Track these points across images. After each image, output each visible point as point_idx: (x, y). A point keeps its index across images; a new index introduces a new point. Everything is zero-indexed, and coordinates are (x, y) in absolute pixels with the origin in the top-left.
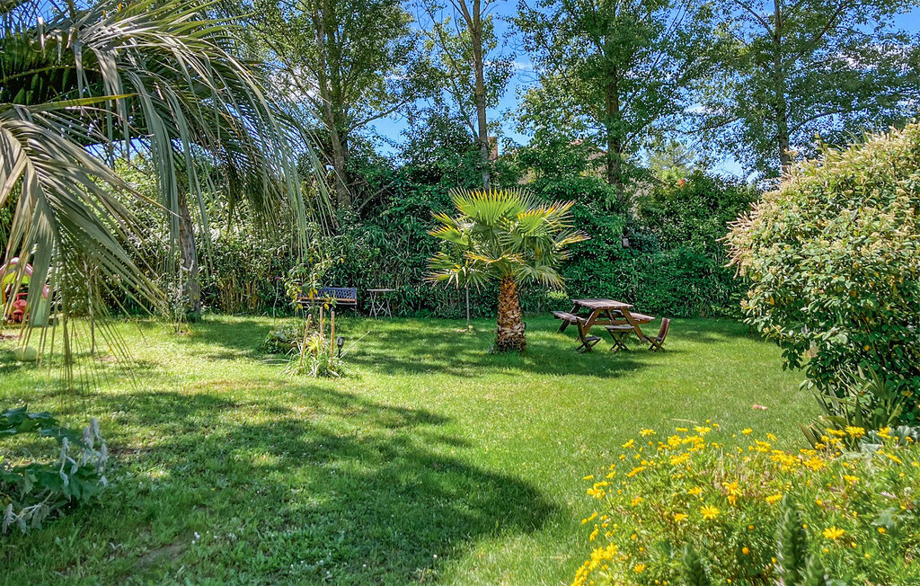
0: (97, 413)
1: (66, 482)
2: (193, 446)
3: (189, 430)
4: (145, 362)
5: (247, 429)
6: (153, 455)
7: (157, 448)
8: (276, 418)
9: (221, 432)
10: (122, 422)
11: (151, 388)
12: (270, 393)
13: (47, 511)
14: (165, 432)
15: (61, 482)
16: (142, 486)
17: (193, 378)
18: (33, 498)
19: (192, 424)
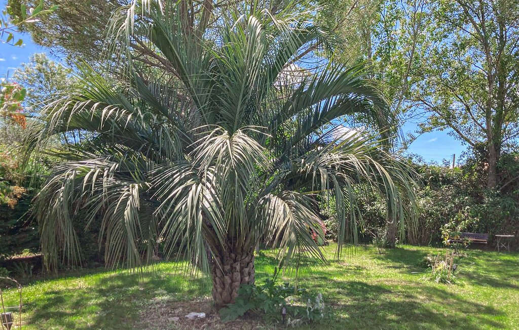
0: (331, 288)
1: (308, 314)
2: (364, 307)
3: (366, 300)
4: (359, 267)
5: (391, 303)
6: (346, 308)
7: (349, 306)
8: (407, 300)
9: (378, 303)
10: (339, 293)
11: (357, 280)
12: (410, 288)
13: (302, 322)
14: (355, 300)
15: (307, 313)
16: (337, 319)
17: (378, 277)
18: (298, 317)
19: (368, 298)
